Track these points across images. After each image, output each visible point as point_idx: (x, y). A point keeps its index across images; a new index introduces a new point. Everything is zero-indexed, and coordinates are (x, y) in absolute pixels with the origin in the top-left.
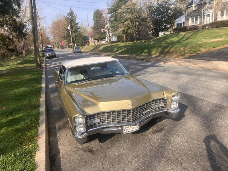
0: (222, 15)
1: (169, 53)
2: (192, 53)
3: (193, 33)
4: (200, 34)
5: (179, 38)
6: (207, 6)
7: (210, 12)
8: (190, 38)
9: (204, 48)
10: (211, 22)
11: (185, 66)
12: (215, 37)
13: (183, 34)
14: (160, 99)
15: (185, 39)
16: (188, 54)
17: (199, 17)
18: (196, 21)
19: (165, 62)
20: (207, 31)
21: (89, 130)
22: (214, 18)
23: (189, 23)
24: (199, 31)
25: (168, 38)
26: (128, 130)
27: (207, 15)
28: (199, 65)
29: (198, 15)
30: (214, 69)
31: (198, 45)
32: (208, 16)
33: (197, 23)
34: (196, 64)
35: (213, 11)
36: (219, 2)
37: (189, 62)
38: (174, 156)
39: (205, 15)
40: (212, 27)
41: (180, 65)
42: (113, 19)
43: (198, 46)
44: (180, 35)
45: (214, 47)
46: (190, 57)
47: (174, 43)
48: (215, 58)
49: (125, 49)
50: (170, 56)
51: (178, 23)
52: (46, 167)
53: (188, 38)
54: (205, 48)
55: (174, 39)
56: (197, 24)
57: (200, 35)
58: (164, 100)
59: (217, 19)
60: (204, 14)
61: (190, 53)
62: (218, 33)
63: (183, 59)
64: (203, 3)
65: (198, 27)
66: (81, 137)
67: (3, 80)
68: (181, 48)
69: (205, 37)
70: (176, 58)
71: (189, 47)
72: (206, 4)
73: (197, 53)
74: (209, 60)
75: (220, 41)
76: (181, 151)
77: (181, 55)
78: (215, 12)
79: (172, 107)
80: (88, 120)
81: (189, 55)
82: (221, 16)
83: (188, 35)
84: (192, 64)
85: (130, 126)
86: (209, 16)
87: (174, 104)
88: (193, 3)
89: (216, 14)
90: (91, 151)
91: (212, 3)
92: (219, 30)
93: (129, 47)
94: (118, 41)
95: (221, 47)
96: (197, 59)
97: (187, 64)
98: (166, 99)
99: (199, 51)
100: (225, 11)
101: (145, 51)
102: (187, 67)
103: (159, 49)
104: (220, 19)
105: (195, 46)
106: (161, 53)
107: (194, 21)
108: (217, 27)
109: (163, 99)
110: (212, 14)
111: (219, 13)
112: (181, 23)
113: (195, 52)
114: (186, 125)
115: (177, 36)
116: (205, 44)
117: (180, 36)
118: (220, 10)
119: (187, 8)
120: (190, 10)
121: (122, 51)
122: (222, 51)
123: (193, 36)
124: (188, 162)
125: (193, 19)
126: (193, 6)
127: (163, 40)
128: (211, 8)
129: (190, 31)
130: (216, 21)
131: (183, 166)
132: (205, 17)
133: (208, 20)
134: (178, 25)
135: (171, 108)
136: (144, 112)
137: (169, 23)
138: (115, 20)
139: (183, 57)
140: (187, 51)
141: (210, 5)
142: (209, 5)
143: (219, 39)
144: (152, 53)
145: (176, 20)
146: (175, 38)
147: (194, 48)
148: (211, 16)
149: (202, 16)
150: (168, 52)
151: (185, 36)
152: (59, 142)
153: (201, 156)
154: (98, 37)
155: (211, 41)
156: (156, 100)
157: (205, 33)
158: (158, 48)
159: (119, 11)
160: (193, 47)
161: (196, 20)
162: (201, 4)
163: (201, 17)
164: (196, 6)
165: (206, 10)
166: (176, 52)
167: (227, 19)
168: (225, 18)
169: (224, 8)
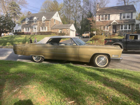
0: (43, 29)
3: (31, 36)
7: (36, 27)
10: (37, 31)
13: (24, 36)
18: (28, 30)
23: (24, 30)
29: (29, 27)
53: (29, 38)
60: (33, 27)
78: (39, 27)
91: (37, 22)
101: (8, 43)
104: (41, 31)
110: (37, 28)
111: (41, 28)
112: (18, 30)
119: (22, 22)
120: (24, 23)
125: (26, 28)
126: (26, 21)
128: (37, 25)
133: (35, 31)
134: (16, 30)
142: (35, 23)
145: (14, 28)
162: (31, 22)
163: (31, 28)
164: (28, 22)
165: (34, 25)
167: (45, 31)
168: (44, 31)
169: (43, 26)
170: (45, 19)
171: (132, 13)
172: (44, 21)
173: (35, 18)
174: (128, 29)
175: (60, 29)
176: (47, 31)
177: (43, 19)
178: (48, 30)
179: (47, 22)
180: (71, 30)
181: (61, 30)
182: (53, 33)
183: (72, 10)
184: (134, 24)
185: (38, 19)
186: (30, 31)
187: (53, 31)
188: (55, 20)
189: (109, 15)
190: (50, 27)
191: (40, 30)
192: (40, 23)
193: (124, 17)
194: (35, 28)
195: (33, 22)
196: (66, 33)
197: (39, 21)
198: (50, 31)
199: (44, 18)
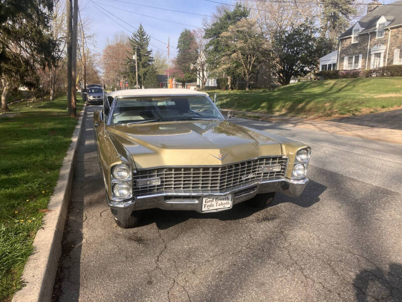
1: (305, 112)
2: (343, 114)
3: (348, 82)
4: (362, 84)
5: (325, 89)
6: (377, 38)
7: (382, 49)
8: (343, 90)
9: (366, 107)
10: (382, 65)
11: (331, 132)
12: (387, 92)
13: (332, 82)
14: (274, 158)
15: (334, 91)
16: (337, 115)
17: (361, 56)
18: (355, 63)
19: (295, 124)
20: (374, 81)
21: (138, 197)
22: (388, 59)
23: (343, 65)
24: (360, 79)
25: (305, 88)
26: (211, 206)
27: (375, 54)
28: (354, 132)
29: (360, 53)
30: (380, 140)
31: (355, 101)
32: (378, 55)
33: (357, 66)
34: (349, 130)
35: (387, 48)
36: (398, 33)
37: (337, 126)
38: (291, 258)
39: (372, 53)
40: (383, 75)
41: (321, 130)
42: (211, 48)
43: (355, 103)
44: (327, 84)
45: (383, 107)
46: (341, 120)
47: (314, 96)
48: (385, 124)
49: (228, 100)
50: (305, 116)
51: (324, 63)
52: (50, 254)
53: (340, 90)
54: (368, 107)
55: (316, 90)
56: (357, 69)
57: (362, 86)
58: (280, 160)
59: (393, 61)
60: (370, 52)
61: (341, 114)
62: (393, 85)
63: (327, 122)
64: (371, 33)
65: (359, 73)
66: (122, 206)
67: (4, 126)
68: (325, 103)
69: (370, 90)
70: (315, 120)
71: (341, 103)
72: (375, 35)
73: (353, 114)
74: (373, 127)
75: (396, 98)
76: (304, 251)
77: (325, 116)
78: (390, 49)
79: (295, 174)
80: (138, 178)
81: (339, 116)
82: (400, 57)
83: (340, 85)
84: (342, 130)
85: (214, 200)
86: (380, 57)
87: (299, 169)
88: (353, 31)
89: (391, 54)
90: (139, 240)
91: (386, 34)
92: (395, 81)
93: (235, 96)
94: (218, 87)
95: (395, 108)
96: (351, 124)
97: (333, 129)
98: (286, 159)
99: (356, 110)
101: (264, 105)
102: (332, 134)
103: (287, 104)
104: (397, 62)
105: (350, 101)
106: (291, 110)
107: (351, 63)
108: (392, 75)
109: (281, 158)
110: (385, 52)
111: (397, 52)
112: (329, 65)
113: (349, 111)
114: (319, 214)
115: (321, 85)
116: (368, 100)
117: (326, 86)
118: (398, 47)
119: (342, 40)
120: (347, 43)
121: (222, 102)
122: (397, 113)
123: (349, 87)
124: (314, 269)
125: (350, 58)
126: (352, 36)
127: (295, 90)
128: (384, 42)
129: (344, 79)
130: (391, 65)
131: (305, 274)
132: (373, 58)
133: (377, 63)
134: (324, 67)
135: (293, 175)
136: (244, 178)
137: (309, 63)
138: (216, 50)
139: (327, 119)
140: (336, 110)
141: (382, 37)
142: (380, 37)
143: (393, 95)
144: (275, 110)
145: (321, 59)
146: (316, 88)
147: (349, 105)
148: (382, 55)
149: (367, 55)
150: (302, 110)
151: (335, 86)
152: (84, 223)
153: (341, 261)
154: (183, 76)
155: (379, 96)
156: (268, 159)
157: (369, 84)
158: (286, 102)
159: (224, 34)
160: (346, 104)
161: (357, 61)
162: (367, 34)
163: (364, 57)
164: (357, 37)
165: (375, 44)
166: (317, 110)
173: (382, 20)
185: (392, 22)
186: (360, 66)
191: (391, 61)
192: (395, 36)
195: (374, 34)
197: (391, 29)
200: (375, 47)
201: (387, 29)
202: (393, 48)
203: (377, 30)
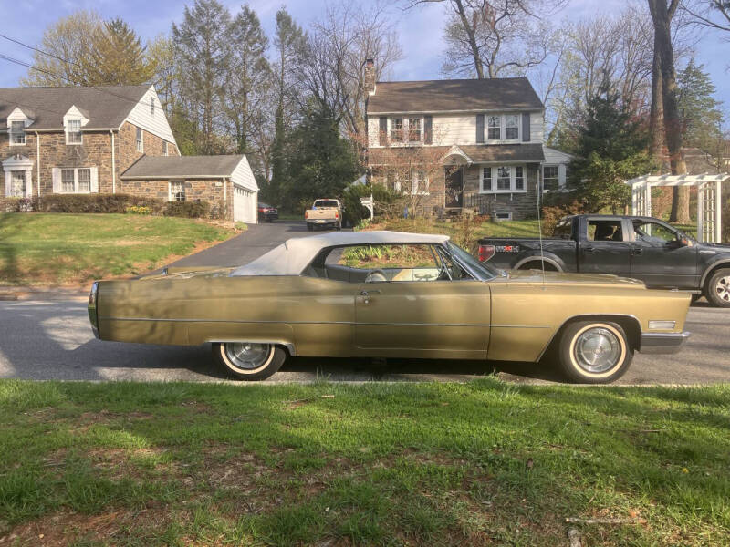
0: (67, 178)
2: (120, 274)
6: (11, 143)
7: (26, 165)
9: (134, 260)
10: (30, 192)
22: (42, 184)
27: (13, 172)
35: (36, 164)
36: (55, 143)
39: (5, 169)
59: (52, 187)
60: (2, 167)
72: (7, 139)
78: (43, 168)
81: (115, 276)
82: (64, 182)
86: (23, 177)
89: (47, 175)
91: (30, 141)
100: (76, 170)
104: (59, 189)
110: (34, 171)
111: (56, 174)
118: (59, 165)
128: (29, 153)
130: (48, 194)
132: (9, 178)
141: (22, 144)
142: (18, 144)
147: (110, 259)
148: (28, 177)
160: (104, 257)
165: (10, 155)
167: (85, 192)
168: (78, 189)
169: (71, 162)
170: (85, 121)
171: (527, 114)
172: (79, 134)
173: (17, 115)
174: (513, 189)
175: (174, 182)
176: (95, 189)
177: (70, 122)
178: (102, 183)
179: (99, 139)
180: (237, 186)
181: (178, 189)
182: (136, 201)
183: (220, 81)
184: (537, 165)
185: (36, 121)
187: (131, 190)
188: (139, 129)
189: (429, 117)
190: (117, 170)
191: (48, 186)
192: (50, 147)
193: (494, 134)
194: (20, 175)
195: (4, 136)
196: (213, 204)
197: (40, 133)
198: (115, 190)
199: (75, 118)
200: (12, 158)
201: (33, 133)
202: (48, 166)
203: (9, 131)
